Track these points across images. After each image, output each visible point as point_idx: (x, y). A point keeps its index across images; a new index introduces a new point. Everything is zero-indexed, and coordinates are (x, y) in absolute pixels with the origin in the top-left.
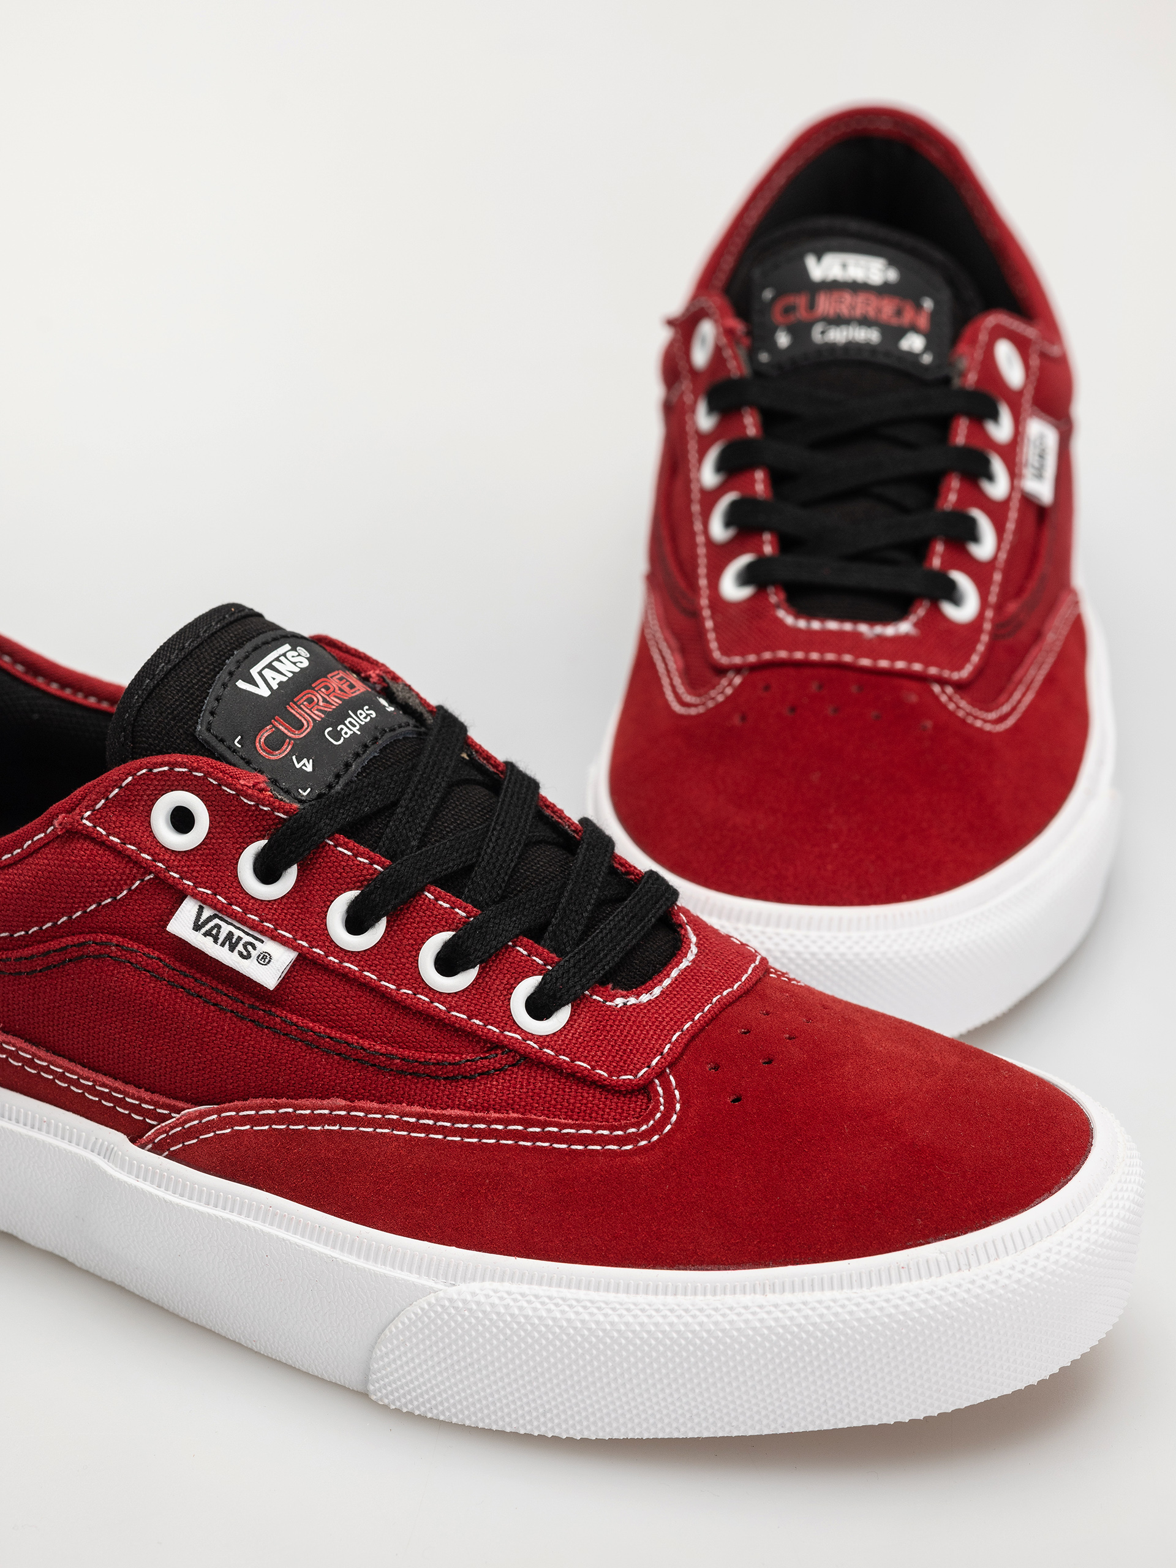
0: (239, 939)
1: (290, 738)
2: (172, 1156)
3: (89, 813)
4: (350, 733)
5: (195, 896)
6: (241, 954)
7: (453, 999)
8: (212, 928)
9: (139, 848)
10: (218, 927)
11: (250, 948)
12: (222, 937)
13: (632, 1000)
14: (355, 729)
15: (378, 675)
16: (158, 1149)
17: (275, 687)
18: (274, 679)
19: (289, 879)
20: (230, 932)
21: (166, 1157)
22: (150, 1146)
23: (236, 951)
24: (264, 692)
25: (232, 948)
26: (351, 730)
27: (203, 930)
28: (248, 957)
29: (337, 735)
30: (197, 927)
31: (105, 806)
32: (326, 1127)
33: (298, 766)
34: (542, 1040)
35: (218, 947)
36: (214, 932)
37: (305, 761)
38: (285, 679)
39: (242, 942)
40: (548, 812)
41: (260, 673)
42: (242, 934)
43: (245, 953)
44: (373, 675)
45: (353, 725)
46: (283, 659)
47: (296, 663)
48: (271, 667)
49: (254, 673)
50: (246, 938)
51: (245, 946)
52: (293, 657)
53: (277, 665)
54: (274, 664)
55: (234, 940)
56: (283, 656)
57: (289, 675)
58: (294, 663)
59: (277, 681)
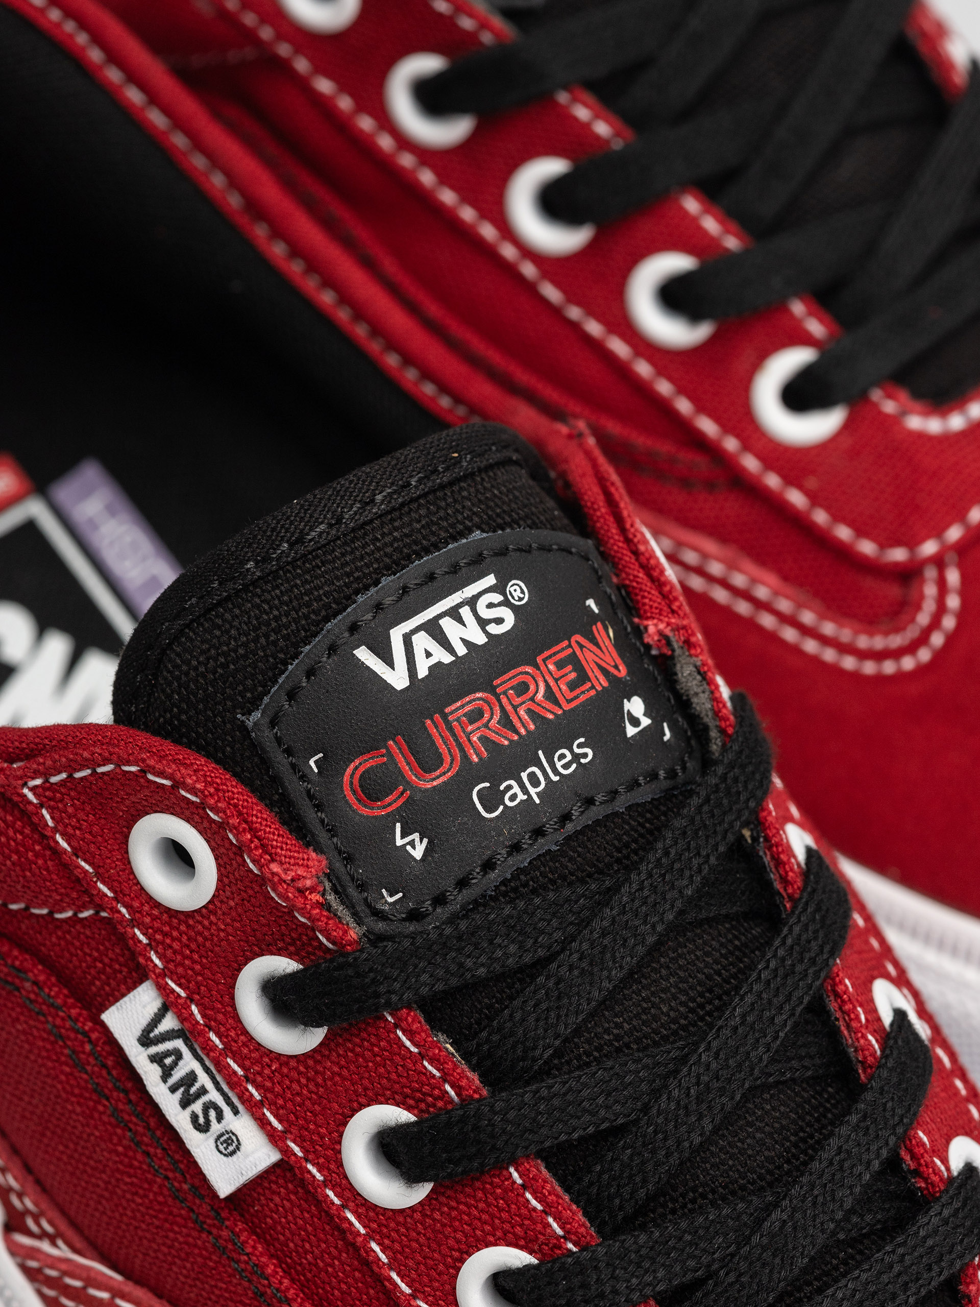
0: (203, 1091)
1: (408, 783)
3: (38, 782)
4: (521, 797)
5: (162, 989)
6: (194, 1118)
8: (167, 1054)
9: (99, 873)
10: (179, 1056)
11: (212, 1114)
12: (178, 1074)
14: (533, 791)
15: (660, 633)
16: (32, 1275)
17: (422, 672)
18: (428, 654)
20: (193, 1072)
22: (18, 1256)
23: (189, 1110)
24: (398, 679)
25: (185, 1103)
26: (526, 792)
27: (154, 1050)
28: (203, 1128)
29: (492, 799)
30: (146, 1040)
31: (62, 783)
33: (399, 842)
35: (166, 1088)
36: (168, 1061)
37: (416, 836)
38: (447, 659)
39: (205, 1099)
40: (833, 1006)
41: (407, 640)
42: (209, 1085)
43: (201, 1120)
44: (652, 629)
45: (535, 782)
46: (465, 612)
47: (489, 621)
48: (433, 629)
49: (396, 635)
50: (214, 1095)
51: (206, 1108)
52: (490, 606)
53: (447, 624)
54: (441, 622)
55: (193, 1090)
56: (472, 602)
57: (461, 650)
58: (483, 623)
59: (432, 661)
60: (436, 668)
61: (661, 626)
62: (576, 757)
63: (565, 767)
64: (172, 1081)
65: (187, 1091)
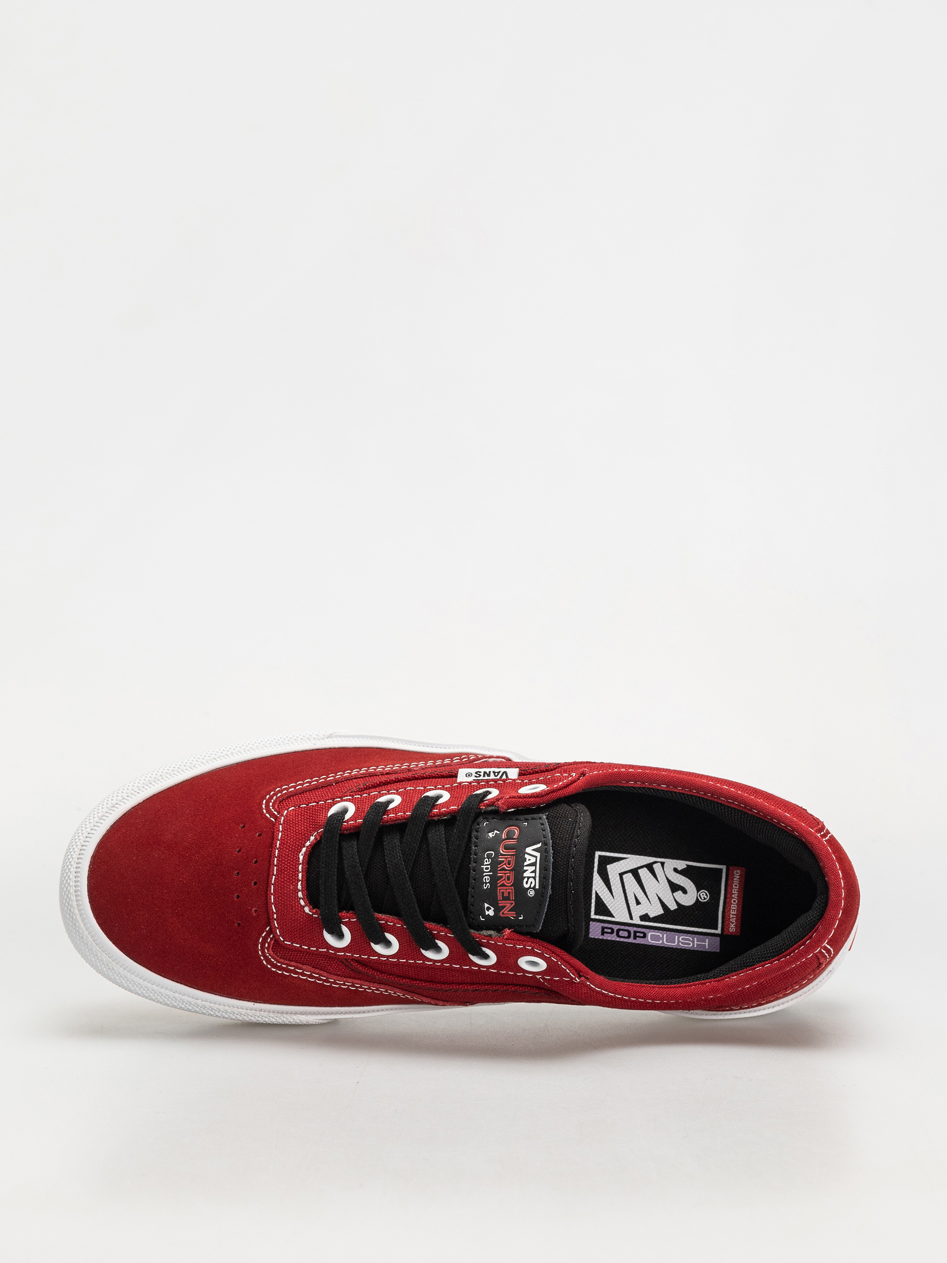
1: (506, 840)
4: (485, 863)
8: (498, 774)
10: (495, 776)
13: (308, 844)
14: (485, 867)
17: (526, 856)
18: (529, 860)
20: (490, 776)
23: (483, 773)
24: (529, 850)
26: (486, 865)
28: (476, 773)
29: (489, 856)
30: (505, 772)
38: (526, 864)
39: (482, 775)
41: (536, 857)
42: (484, 778)
43: (478, 773)
44: (508, 930)
45: (487, 869)
46: (533, 875)
47: (528, 880)
48: (534, 864)
49: (538, 855)
51: (480, 775)
52: (531, 883)
53: (533, 868)
54: (534, 867)
55: (486, 775)
56: (534, 878)
57: (525, 868)
58: (529, 878)
59: (527, 860)
60: (525, 860)
61: (507, 933)
62: (486, 883)
63: (485, 879)
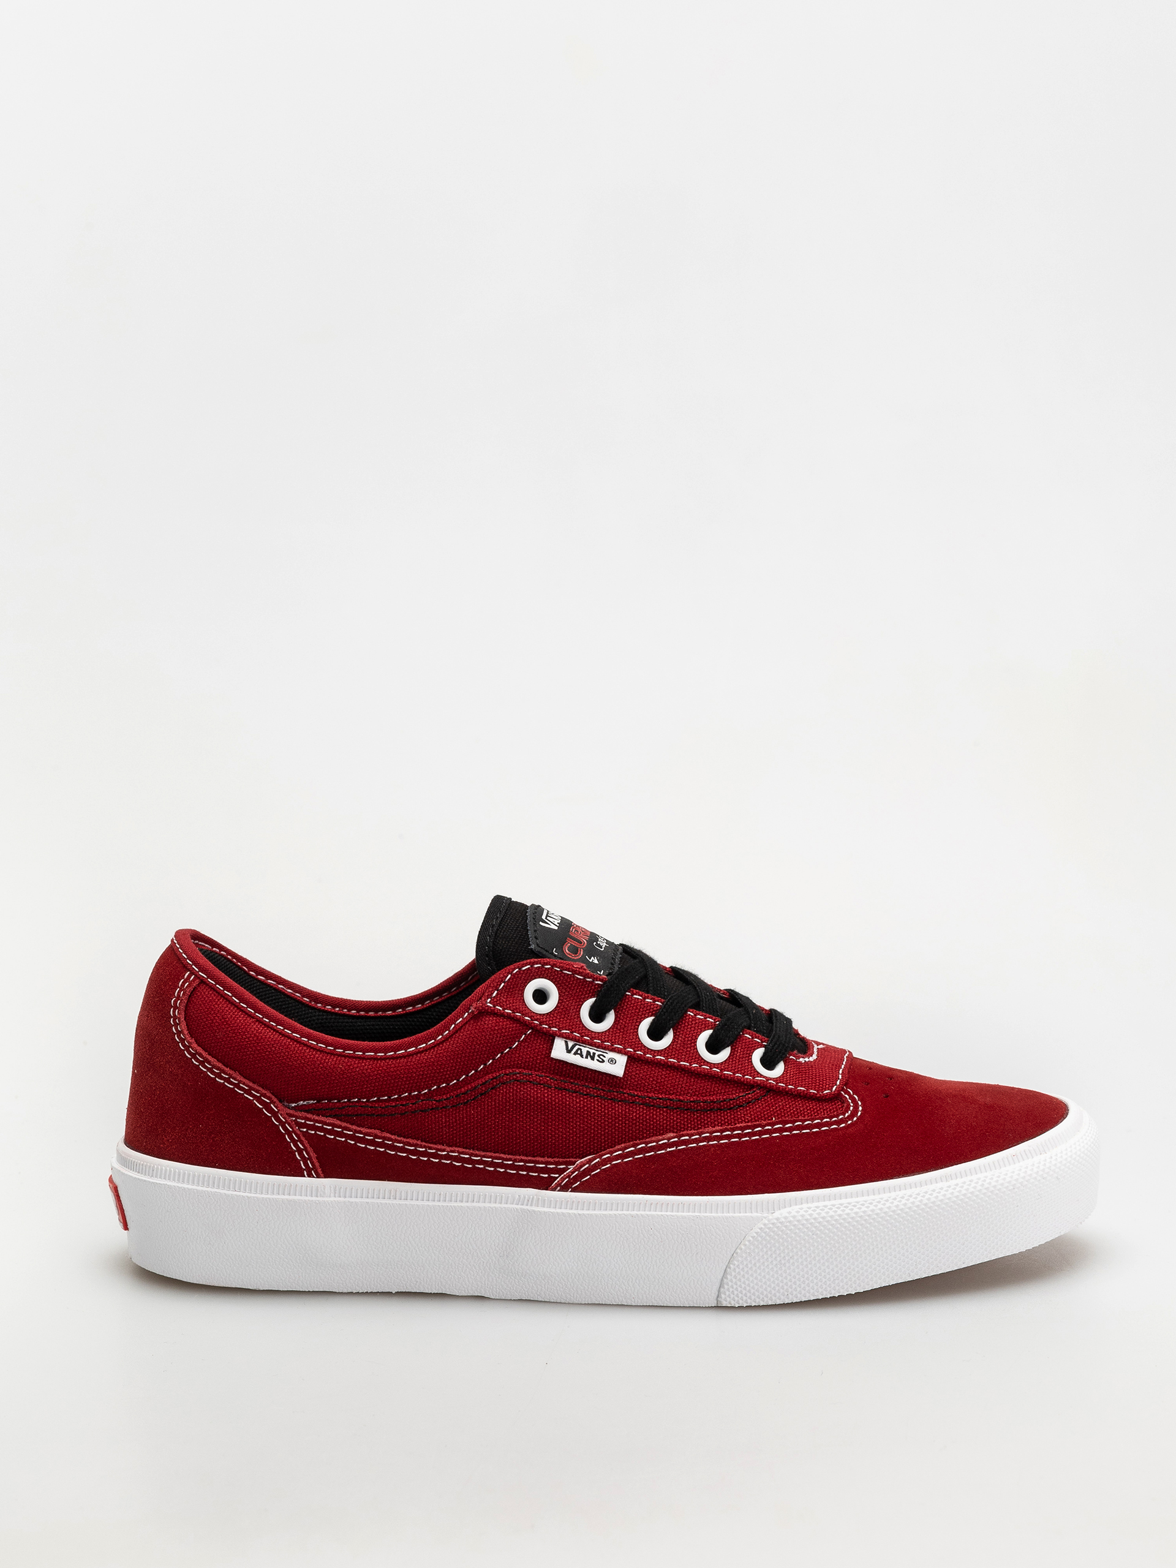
0: (594, 1054)
1: (579, 948)
2: (575, 1190)
3: (489, 1000)
5: (561, 1036)
6: (598, 1061)
7: (723, 1065)
8: (577, 1051)
9: (523, 1014)
11: (602, 1057)
12: (584, 1054)
16: (564, 1188)
18: (554, 922)
19: (610, 1019)
20: (588, 1051)
21: (571, 1191)
22: (559, 1188)
24: (554, 927)
25: (593, 1058)
26: (603, 945)
27: (573, 1052)
31: (497, 994)
32: (668, 1150)
33: (591, 961)
34: (777, 1080)
35: (584, 1059)
36: (579, 1052)
37: (592, 958)
41: (546, 919)
50: (597, 1053)
64: (584, 1056)
65: (590, 1056)
